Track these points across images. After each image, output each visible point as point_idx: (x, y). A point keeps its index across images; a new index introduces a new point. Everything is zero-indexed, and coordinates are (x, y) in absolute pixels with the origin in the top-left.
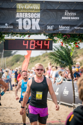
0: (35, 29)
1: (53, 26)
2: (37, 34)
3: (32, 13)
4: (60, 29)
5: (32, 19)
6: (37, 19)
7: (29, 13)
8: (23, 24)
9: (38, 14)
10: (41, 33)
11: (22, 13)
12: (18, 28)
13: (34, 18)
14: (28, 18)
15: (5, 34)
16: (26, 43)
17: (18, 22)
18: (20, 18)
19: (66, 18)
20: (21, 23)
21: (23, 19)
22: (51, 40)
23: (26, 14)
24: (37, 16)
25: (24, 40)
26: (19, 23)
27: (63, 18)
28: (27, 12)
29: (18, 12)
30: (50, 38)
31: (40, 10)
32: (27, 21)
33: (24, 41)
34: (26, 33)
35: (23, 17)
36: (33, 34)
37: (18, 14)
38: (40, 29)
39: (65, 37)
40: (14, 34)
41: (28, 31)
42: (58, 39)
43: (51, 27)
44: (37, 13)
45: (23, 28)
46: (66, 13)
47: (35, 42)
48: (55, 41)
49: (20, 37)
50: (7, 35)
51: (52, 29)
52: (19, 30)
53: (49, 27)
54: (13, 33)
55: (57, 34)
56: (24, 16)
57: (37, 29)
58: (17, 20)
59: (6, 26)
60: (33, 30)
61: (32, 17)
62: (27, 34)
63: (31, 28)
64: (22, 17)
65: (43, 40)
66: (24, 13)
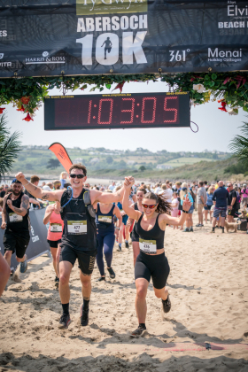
0: (131, 62)
1: (188, 50)
2: (137, 78)
3: (123, 17)
4: (211, 57)
5: (124, 34)
6: (139, 33)
7: (113, 18)
9: (141, 16)
11: (94, 17)
12: (80, 62)
13: (129, 30)
14: (112, 31)
15: (44, 84)
17: (81, 45)
18: (89, 33)
19: (232, 25)
20: (90, 46)
21: (96, 35)
22: (186, 93)
23: (104, 19)
24: (138, 22)
25: (100, 96)
26: (84, 47)
28: (108, 13)
29: (81, 17)
30: (182, 89)
31: (146, 6)
32: (108, 42)
35: (98, 29)
36: (132, 80)
37: (81, 20)
38: (145, 61)
39: (228, 83)
40: (71, 82)
41: (111, 71)
42: (210, 90)
43: (181, 53)
44: (138, 14)
45: (94, 61)
46: (229, 11)
47: (136, 103)
48: (199, 98)
51: (184, 59)
54: (64, 78)
55: (204, 75)
56: (101, 27)
57: (138, 62)
58: (78, 41)
59: (45, 58)
60: (126, 65)
61: (123, 28)
63: (120, 60)
64: (92, 29)
65: (161, 96)
66: (100, 18)
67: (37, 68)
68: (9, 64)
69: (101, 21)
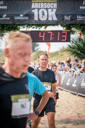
0: (52, 20)
1: (71, 16)
2: (53, 25)
3: (48, 3)
4: (78, 19)
5: (49, 10)
6: (54, 9)
7: (45, 4)
8: (38, 15)
9: (54, 4)
10: (58, 24)
11: (38, 3)
12: (34, 19)
13: (50, 8)
14: (44, 8)
15: (20, 26)
16: (42, 35)
17: (34, 12)
18: (35, 8)
19: (84, 8)
20: (37, 14)
21: (39, 9)
22: (69, 31)
23: (42, 4)
24: (53, 6)
25: (40, 31)
26: (35, 14)
27: (81, 8)
28: (43, 2)
29: (33, 3)
30: (67, 29)
32: (43, 12)
33: (40, 33)
34: (42, 24)
35: (39, 7)
36: (50, 25)
37: (33, 4)
38: (56, 19)
39: (83, 28)
40: (30, 25)
41: (45, 22)
42: (76, 30)
43: (68, 17)
44: (53, 3)
45: (39, 19)
46: (84, 3)
47: (52, 34)
48: (73, 32)
49: (36, 28)
50: (23, 27)
51: (69, 19)
52: (35, 21)
53: (66, 17)
54: (28, 24)
55: (75, 25)
57: (54, 20)
58: (33, 11)
59: (21, 17)
60: (49, 21)
61: (48, 7)
62: (43, 26)
63: (48, 19)
64: (37, 7)
65: (61, 31)
66: (40, 4)
67: (18, 20)
68: (8, 19)
69: (40, 5)
